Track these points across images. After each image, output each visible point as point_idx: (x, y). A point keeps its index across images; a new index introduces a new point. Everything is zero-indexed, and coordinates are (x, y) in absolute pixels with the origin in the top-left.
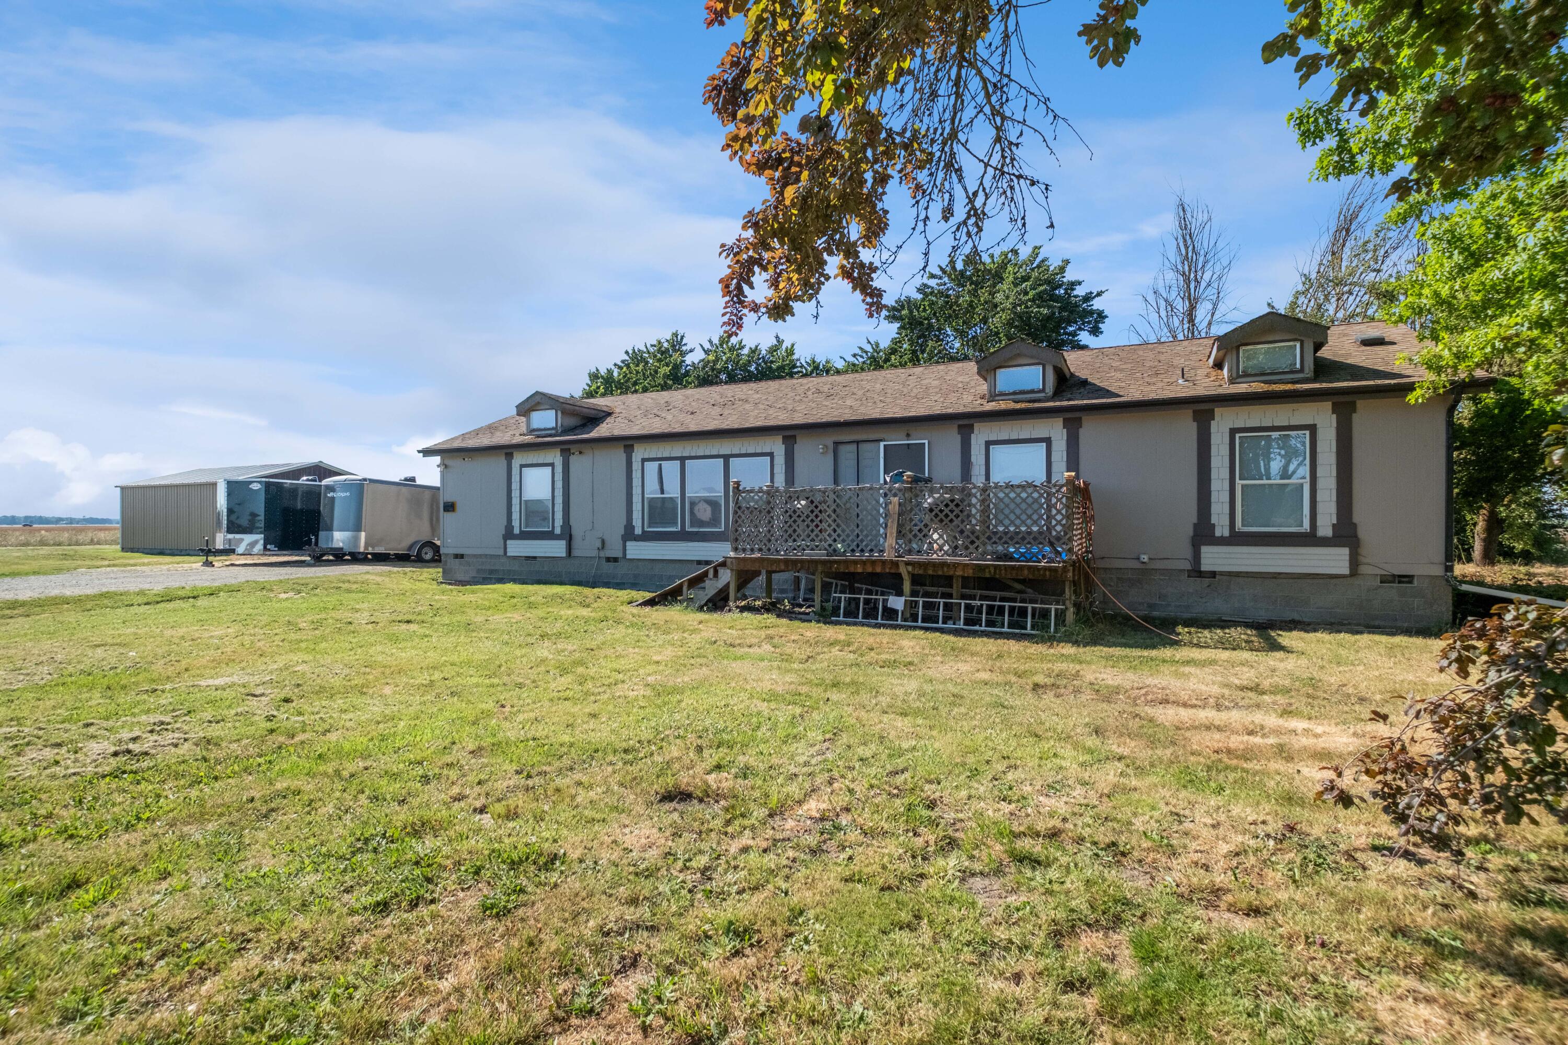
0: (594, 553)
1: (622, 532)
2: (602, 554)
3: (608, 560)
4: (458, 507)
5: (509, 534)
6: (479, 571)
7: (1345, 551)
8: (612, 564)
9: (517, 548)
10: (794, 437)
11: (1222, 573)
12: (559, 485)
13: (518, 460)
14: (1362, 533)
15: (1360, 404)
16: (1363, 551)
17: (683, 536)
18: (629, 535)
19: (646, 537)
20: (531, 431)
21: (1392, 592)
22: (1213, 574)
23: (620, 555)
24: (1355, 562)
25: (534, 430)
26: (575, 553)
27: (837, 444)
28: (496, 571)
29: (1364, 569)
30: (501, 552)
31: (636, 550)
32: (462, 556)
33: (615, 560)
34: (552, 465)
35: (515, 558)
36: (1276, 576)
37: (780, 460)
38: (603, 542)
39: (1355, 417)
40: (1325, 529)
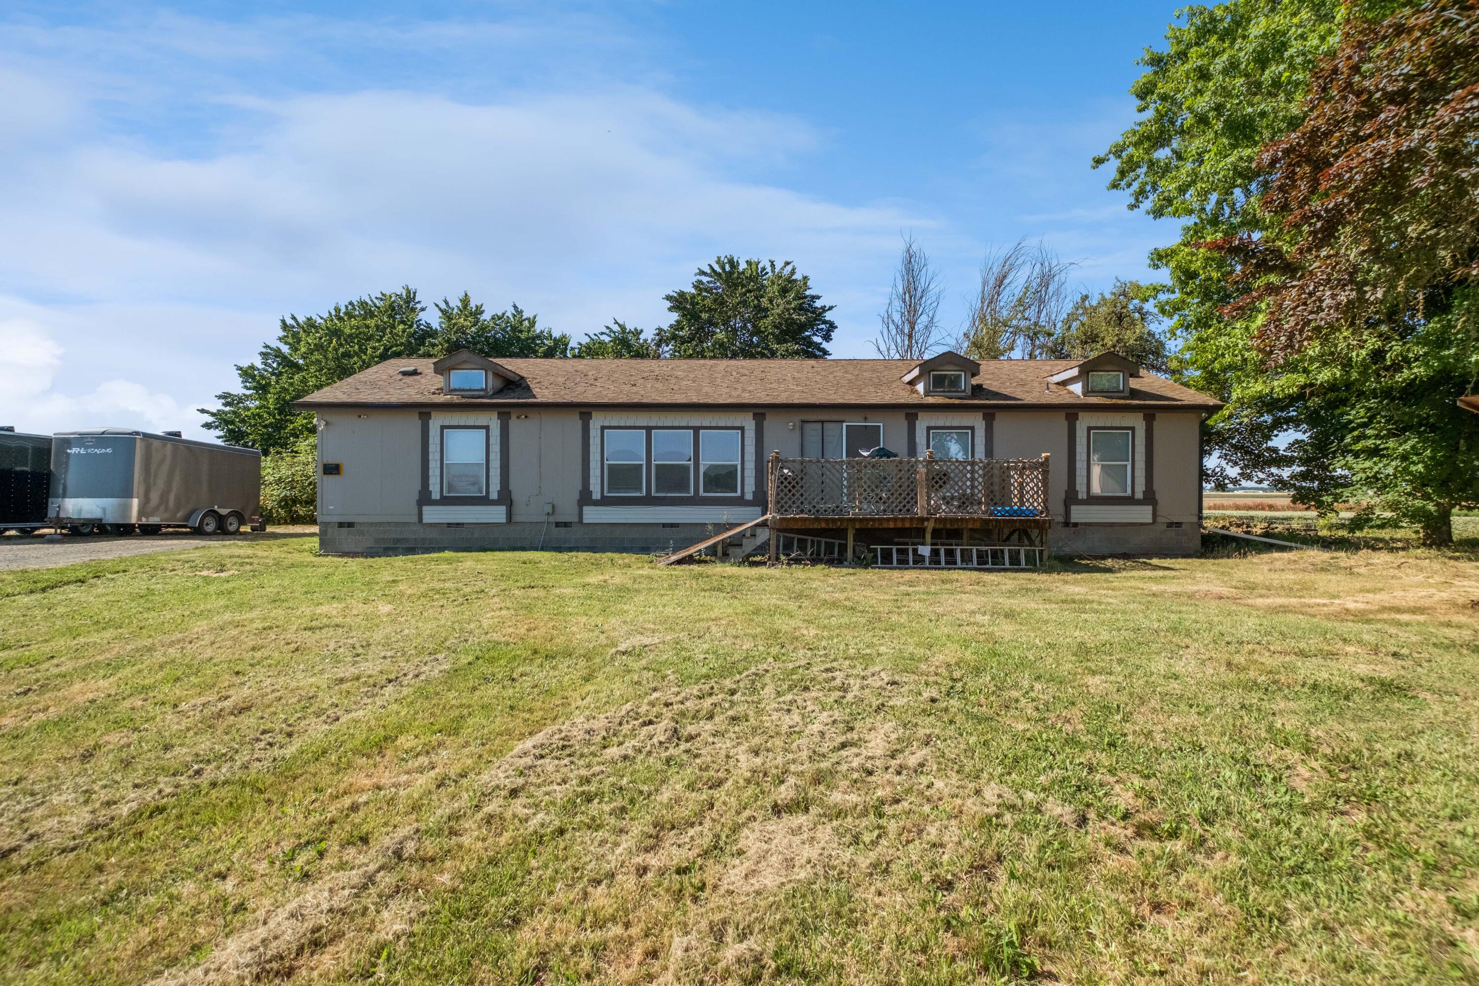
0: (544, 518)
1: (577, 496)
2: (552, 519)
3: (558, 524)
4: (345, 469)
5: (425, 498)
6: (377, 541)
7: (1150, 508)
8: (562, 530)
9: (433, 515)
10: (764, 414)
11: (1082, 524)
12: (496, 448)
13: (436, 421)
14: (1158, 496)
15: (1158, 415)
16: (1158, 508)
17: (648, 501)
18: (585, 498)
19: (605, 501)
20: (452, 391)
21: (1172, 533)
22: (1076, 525)
23: (575, 519)
24: (1155, 515)
25: (455, 390)
26: (516, 518)
27: (803, 421)
28: (405, 540)
29: (1159, 519)
30: (415, 519)
31: (593, 515)
32: (350, 525)
33: (566, 525)
34: (487, 428)
35: (431, 525)
36: (1112, 525)
37: (750, 434)
38: (553, 507)
39: (1155, 423)
40: (1139, 495)
